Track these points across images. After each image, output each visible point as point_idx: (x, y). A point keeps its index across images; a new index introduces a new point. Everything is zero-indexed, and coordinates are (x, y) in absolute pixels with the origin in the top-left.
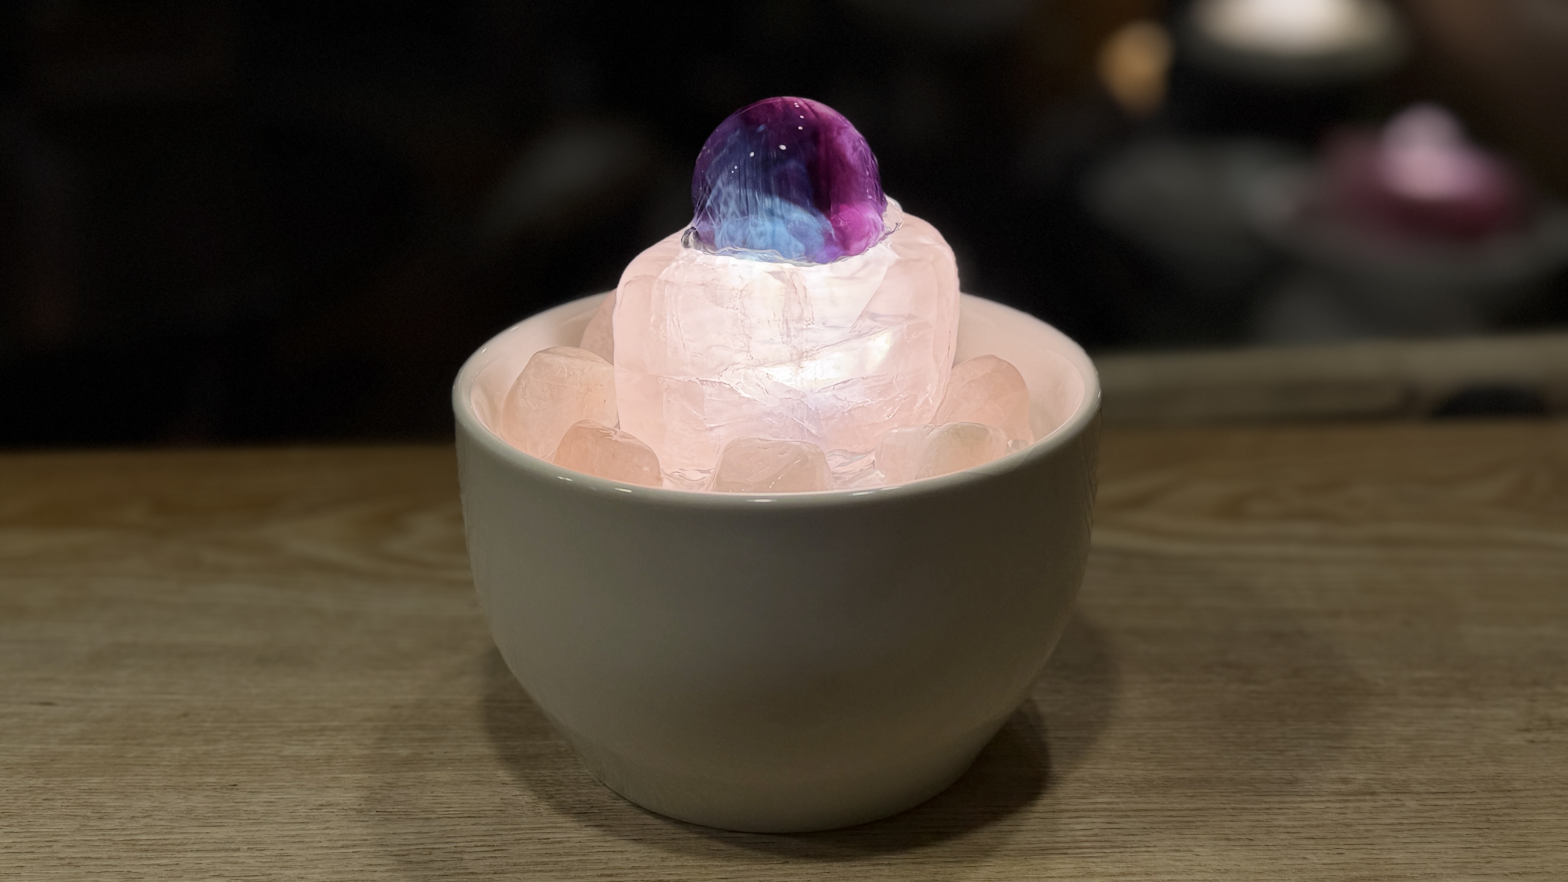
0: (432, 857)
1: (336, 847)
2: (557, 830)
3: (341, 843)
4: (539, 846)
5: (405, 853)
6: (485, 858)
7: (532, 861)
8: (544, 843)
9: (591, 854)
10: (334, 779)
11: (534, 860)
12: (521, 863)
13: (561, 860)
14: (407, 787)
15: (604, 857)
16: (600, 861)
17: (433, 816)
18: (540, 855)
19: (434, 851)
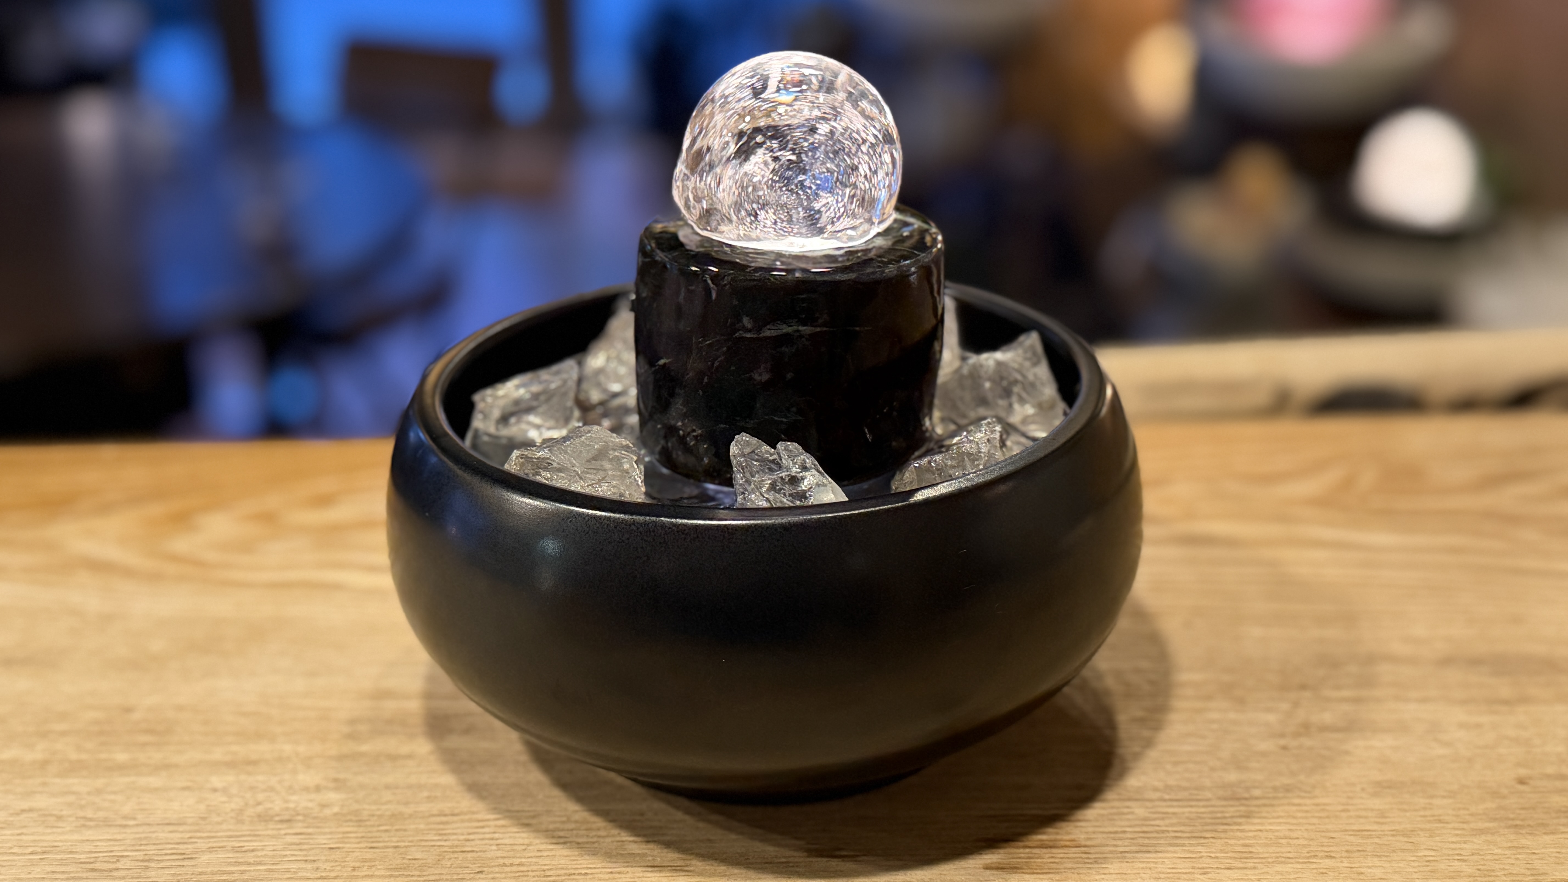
0: (119, 865)
1: (25, 854)
2: (254, 838)
3: (30, 850)
4: (231, 855)
5: (92, 860)
6: (171, 867)
7: (219, 870)
8: (237, 852)
9: (282, 862)
10: (44, 784)
11: (221, 869)
12: (207, 872)
13: (249, 869)
14: (115, 793)
15: (294, 866)
16: (288, 871)
17: (132, 823)
18: (230, 864)
19: (121, 859)
